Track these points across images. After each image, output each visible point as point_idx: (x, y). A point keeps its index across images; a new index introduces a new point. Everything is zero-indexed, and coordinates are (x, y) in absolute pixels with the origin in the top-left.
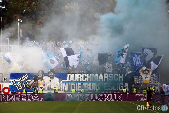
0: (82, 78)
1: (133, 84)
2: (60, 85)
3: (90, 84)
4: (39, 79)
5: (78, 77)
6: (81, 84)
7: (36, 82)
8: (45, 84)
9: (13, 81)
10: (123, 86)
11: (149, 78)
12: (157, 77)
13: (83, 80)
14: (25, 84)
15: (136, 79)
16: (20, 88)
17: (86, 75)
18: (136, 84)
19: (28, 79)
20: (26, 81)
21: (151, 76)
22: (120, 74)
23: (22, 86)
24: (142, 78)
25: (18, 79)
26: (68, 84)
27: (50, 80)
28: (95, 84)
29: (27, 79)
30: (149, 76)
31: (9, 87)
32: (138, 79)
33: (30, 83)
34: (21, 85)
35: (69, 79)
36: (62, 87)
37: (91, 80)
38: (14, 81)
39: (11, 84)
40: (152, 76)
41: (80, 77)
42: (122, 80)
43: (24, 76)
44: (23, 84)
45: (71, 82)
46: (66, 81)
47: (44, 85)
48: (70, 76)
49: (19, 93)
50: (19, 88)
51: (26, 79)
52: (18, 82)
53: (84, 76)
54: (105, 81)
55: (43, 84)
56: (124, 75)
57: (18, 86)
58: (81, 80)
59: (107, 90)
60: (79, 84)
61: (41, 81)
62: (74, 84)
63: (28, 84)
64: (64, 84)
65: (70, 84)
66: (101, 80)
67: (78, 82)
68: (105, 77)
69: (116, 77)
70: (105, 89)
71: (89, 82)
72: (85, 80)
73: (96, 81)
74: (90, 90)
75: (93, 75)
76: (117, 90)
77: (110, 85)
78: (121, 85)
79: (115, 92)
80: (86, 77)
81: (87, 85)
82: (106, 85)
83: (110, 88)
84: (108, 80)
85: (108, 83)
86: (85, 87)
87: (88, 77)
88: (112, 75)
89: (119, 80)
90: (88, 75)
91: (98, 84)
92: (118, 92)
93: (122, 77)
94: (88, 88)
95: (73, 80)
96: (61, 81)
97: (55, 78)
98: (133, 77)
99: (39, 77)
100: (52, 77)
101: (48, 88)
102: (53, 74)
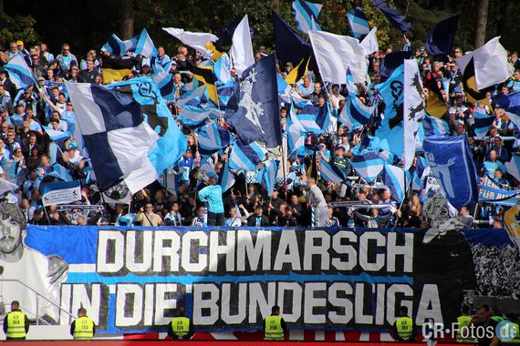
0: (180, 252)
1: (470, 291)
2: (56, 294)
3: (226, 288)
5: (161, 251)
6: (173, 288)
10: (408, 298)
13: (188, 267)
17: (201, 236)
18: (485, 293)
22: (392, 236)
26: (104, 291)
27: (1, 262)
28: (256, 288)
32: (497, 260)
35: (111, 257)
36: (65, 306)
37: (230, 268)
41: (171, 252)
42: (408, 267)
45: (122, 279)
46: (87, 268)
48: (111, 244)
53: (195, 243)
54: (307, 272)
56: (419, 236)
58: (174, 267)
59: (321, 319)
60: (162, 289)
62: (136, 290)
64: (80, 290)
65: (112, 290)
66: (287, 266)
67: (157, 279)
68: (310, 250)
69: (374, 250)
70: (311, 319)
71: (218, 279)
72: (200, 267)
73: (260, 271)
74: (229, 319)
75: (245, 234)
76: (380, 321)
77: (341, 294)
78: (400, 296)
79: (365, 337)
80: (206, 250)
81: (206, 296)
82: (317, 294)
83: (340, 311)
84: (325, 266)
85: (329, 284)
86: (199, 304)
87: (216, 250)
88: (352, 237)
89: (391, 268)
90: (215, 235)
91: (272, 286)
92: (386, 337)
93: (408, 250)
94: (213, 309)
95: (133, 267)
96: (62, 270)
97: (27, 251)
98: (465, 249)
100: (9, 246)
102: (15, 230)
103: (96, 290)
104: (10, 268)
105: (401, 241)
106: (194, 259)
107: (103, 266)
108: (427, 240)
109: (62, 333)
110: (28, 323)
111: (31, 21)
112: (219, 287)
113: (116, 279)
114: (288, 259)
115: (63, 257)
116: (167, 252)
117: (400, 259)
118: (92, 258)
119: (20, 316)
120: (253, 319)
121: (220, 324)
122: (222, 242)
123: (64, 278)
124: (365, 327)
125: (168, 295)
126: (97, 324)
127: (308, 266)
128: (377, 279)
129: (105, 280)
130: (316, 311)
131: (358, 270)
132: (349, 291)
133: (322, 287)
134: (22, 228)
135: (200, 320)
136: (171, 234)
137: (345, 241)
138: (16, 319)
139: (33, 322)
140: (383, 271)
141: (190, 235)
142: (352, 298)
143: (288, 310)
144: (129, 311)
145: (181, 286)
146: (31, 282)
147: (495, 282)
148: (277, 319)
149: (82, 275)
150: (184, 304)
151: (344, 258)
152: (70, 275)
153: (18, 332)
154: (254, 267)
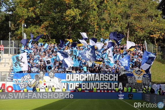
0: (79, 77)
2: (59, 84)
3: (87, 83)
4: (40, 78)
5: (76, 77)
6: (78, 83)
7: (38, 81)
8: (45, 83)
10: (117, 85)
11: (141, 78)
12: (148, 77)
13: (81, 80)
15: (129, 79)
16: (23, 86)
17: (83, 75)
18: (129, 84)
19: (30, 79)
20: (28, 81)
21: (143, 76)
22: (114, 75)
23: (24, 85)
24: (135, 78)
25: (21, 78)
27: (50, 79)
28: (92, 83)
29: (29, 78)
30: (141, 76)
31: (12, 86)
32: (131, 79)
33: (32, 83)
34: (24, 84)
35: (68, 78)
36: (61, 86)
37: (88, 80)
39: (14, 83)
40: (145, 77)
41: (78, 77)
42: (117, 80)
44: (25, 83)
45: (70, 82)
46: (64, 80)
48: (68, 76)
49: (22, 91)
50: (21, 87)
51: (28, 78)
52: (21, 81)
54: (100, 81)
55: (44, 83)
56: (119, 75)
57: (20, 84)
58: (78, 80)
59: (103, 88)
60: (76, 83)
62: (72, 84)
63: (30, 83)
64: (63, 84)
65: (68, 84)
66: (97, 80)
67: (76, 82)
68: (101, 77)
69: (111, 77)
70: (101, 88)
71: (86, 82)
72: (83, 80)
73: (93, 80)
74: (87, 89)
75: (90, 75)
76: (112, 89)
77: (106, 84)
78: (116, 85)
79: (110, 91)
80: (84, 77)
81: (84, 85)
82: (102, 84)
83: (106, 87)
84: (103, 80)
85: (104, 83)
86: (83, 86)
87: (85, 77)
88: (108, 75)
89: (114, 80)
90: (85, 75)
91: (94, 83)
92: (113, 91)
93: (117, 77)
94: (85, 87)
95: (72, 80)
96: (60, 80)
98: (126, 77)
99: (40, 77)
100: (52, 76)
101: (48, 87)
102: (53, 74)
103: (66, 84)
104: (52, 80)
105: (116, 76)
106: (82, 79)
107: (67, 80)
108: (120, 75)
109: (61, 91)
110: (55, 89)
111: (55, 40)
112: (86, 83)
113: (69, 82)
114: (97, 78)
115: (60, 78)
116: (77, 77)
117: (116, 79)
120: (91, 89)
121: (86, 89)
122: (86, 76)
123: (61, 82)
124: (110, 90)
125: (77, 85)
127: (100, 80)
128: (112, 82)
129: (67, 82)
130: (102, 87)
131: (109, 80)
132: (107, 84)
133: (103, 83)
134: (54, 74)
135: (83, 89)
136: (78, 75)
137: (106, 76)
138: (53, 88)
139: (56, 89)
140: (113, 81)
141: (81, 75)
142: (108, 85)
143: (97, 87)
144: (71, 87)
145: (80, 83)
147: (131, 82)
148: (96, 88)
150: (80, 86)
151: (106, 78)
152: (62, 81)
153: (53, 90)
154: (92, 80)
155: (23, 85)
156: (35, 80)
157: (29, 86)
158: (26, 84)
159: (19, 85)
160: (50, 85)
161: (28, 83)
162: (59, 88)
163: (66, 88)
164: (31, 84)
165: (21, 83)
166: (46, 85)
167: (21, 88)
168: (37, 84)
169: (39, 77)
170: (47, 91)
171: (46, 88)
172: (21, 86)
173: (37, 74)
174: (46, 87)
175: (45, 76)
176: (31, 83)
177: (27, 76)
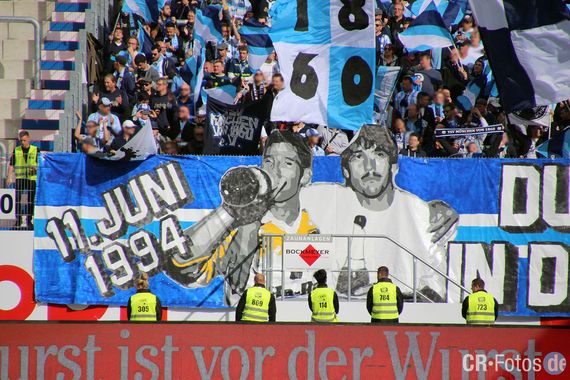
2: (440, 257)
4: (269, 202)
7: (247, 230)
8: (317, 247)
9: (59, 223)
14: (157, 247)
16: (120, 273)
19: (181, 204)
20: (169, 223)
23: (133, 261)
25: (103, 203)
26: (511, 254)
27: (362, 211)
29: (171, 200)
31: (27, 265)
33: (201, 241)
34: (127, 250)
35: (520, 206)
36: (455, 275)
38: (69, 220)
39: (46, 244)
43: (146, 180)
44: (141, 244)
45: (538, 236)
46: (484, 220)
47: (310, 255)
48: (521, 185)
49: (113, 314)
50: (106, 274)
51: (162, 203)
52: (102, 226)
55: (303, 246)
57: (97, 256)
61: (289, 221)
62: (558, 253)
63: (178, 242)
64: (475, 252)
65: (523, 252)
95: (553, 219)
96: (450, 222)
97: (399, 195)
99: (270, 191)
100: (373, 186)
101: (342, 279)
102: (381, 164)
103: (499, 252)
104: (376, 218)
107: (510, 218)
109: (449, 313)
110: (402, 299)
113: (529, 237)
115: (451, 204)
118: (492, 206)
119: (391, 289)
123: (453, 235)
126: (501, 302)
129: (512, 238)
134: (393, 161)
139: (409, 298)
144: (548, 284)
146: (405, 239)
149: (478, 230)
152: (461, 230)
153: (387, 312)
155: (123, 262)
156: (225, 217)
157: (175, 272)
158: (149, 249)
159: (90, 263)
160: (355, 266)
161: (165, 247)
162: (438, 289)
163: (495, 290)
164: (188, 255)
165: (107, 247)
166: (318, 265)
167: (103, 289)
168: (245, 250)
169: (263, 190)
170: (327, 314)
171: (317, 293)
172: (101, 267)
173: (241, 162)
174: (321, 277)
175: (315, 179)
176: (188, 244)
177: (156, 179)
